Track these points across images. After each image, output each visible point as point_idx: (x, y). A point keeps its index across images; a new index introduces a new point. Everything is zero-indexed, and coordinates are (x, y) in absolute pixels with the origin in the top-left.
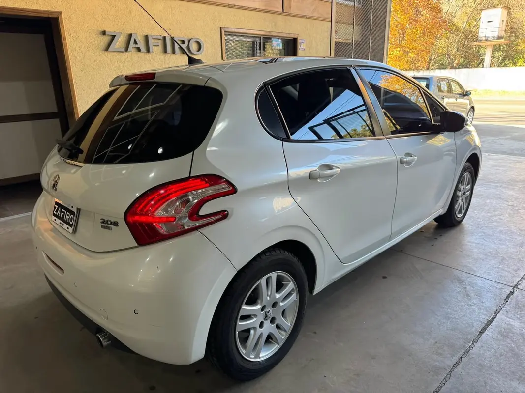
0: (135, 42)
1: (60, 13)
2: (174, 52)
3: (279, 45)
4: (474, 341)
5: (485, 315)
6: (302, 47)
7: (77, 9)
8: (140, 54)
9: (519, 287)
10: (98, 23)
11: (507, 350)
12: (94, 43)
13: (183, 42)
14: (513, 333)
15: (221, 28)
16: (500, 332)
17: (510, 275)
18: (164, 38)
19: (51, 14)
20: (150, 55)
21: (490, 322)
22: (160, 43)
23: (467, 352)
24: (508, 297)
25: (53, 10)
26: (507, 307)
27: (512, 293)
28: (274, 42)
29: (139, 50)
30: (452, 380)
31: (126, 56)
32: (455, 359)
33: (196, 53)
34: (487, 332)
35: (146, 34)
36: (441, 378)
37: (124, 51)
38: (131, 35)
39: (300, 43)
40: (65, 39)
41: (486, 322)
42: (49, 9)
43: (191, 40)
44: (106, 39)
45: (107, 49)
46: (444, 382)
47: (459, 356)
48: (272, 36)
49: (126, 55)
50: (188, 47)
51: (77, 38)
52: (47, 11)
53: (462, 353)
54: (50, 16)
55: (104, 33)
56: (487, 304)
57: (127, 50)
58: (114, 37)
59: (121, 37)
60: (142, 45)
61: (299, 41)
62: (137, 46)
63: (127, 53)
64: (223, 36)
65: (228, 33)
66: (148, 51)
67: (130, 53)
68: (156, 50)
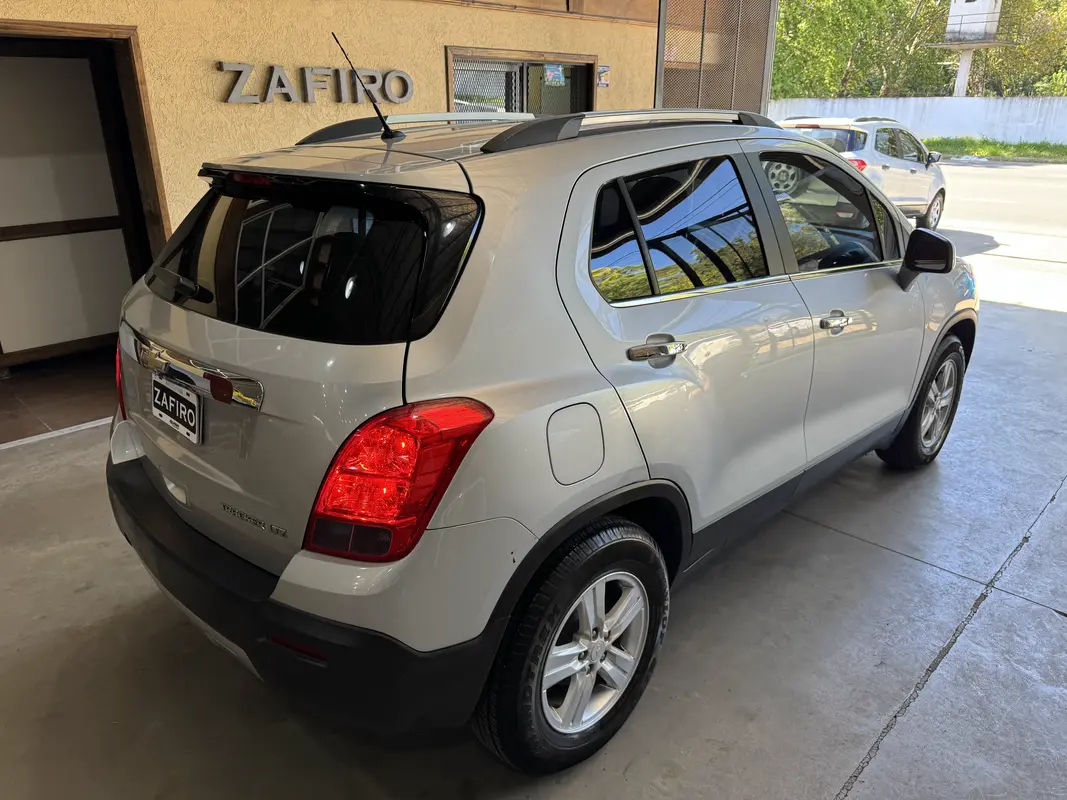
0: (281, 84)
1: (134, 28)
2: (355, 100)
3: (559, 78)
4: (919, 687)
5: (938, 638)
6: (603, 81)
7: (165, 21)
8: (289, 106)
9: (997, 584)
10: (208, 46)
11: (970, 702)
12: (199, 88)
13: (373, 80)
14: (981, 672)
15: (446, 48)
16: (961, 670)
17: (982, 561)
18: (337, 72)
19: (117, 33)
20: (308, 107)
21: (944, 652)
22: (330, 82)
23: (906, 706)
24: (976, 605)
25: (120, 23)
26: (974, 624)
27: (983, 597)
28: (548, 73)
29: (287, 98)
30: (880, 756)
31: (263, 110)
32: (885, 719)
33: (397, 100)
34: (939, 670)
35: (301, 66)
36: (863, 752)
37: (258, 101)
38: (271, 69)
39: (600, 73)
40: (144, 83)
41: (938, 652)
42: (113, 21)
43: (388, 73)
44: (223, 79)
45: (226, 99)
46: (867, 760)
47: (892, 714)
48: (545, 61)
49: (262, 108)
50: (383, 90)
51: (168, 79)
52: (108, 26)
53: (896, 708)
54: (114, 36)
55: (219, 66)
56: (941, 617)
57: (264, 99)
58: (238, 74)
59: (253, 73)
60: (292, 87)
61: (598, 69)
62: (284, 90)
63: (264, 105)
64: (451, 64)
65: (461, 59)
66: (305, 99)
67: (269, 106)
68: (321, 96)
